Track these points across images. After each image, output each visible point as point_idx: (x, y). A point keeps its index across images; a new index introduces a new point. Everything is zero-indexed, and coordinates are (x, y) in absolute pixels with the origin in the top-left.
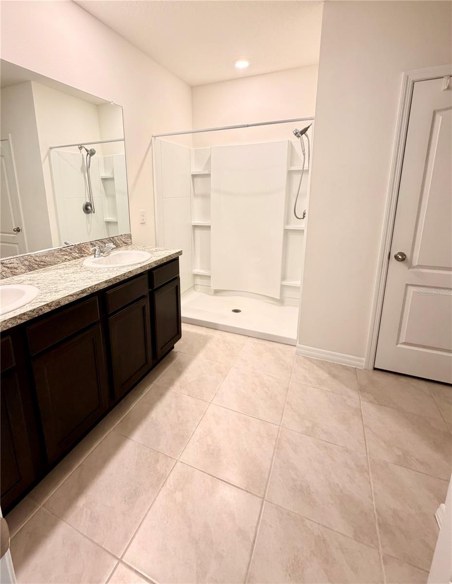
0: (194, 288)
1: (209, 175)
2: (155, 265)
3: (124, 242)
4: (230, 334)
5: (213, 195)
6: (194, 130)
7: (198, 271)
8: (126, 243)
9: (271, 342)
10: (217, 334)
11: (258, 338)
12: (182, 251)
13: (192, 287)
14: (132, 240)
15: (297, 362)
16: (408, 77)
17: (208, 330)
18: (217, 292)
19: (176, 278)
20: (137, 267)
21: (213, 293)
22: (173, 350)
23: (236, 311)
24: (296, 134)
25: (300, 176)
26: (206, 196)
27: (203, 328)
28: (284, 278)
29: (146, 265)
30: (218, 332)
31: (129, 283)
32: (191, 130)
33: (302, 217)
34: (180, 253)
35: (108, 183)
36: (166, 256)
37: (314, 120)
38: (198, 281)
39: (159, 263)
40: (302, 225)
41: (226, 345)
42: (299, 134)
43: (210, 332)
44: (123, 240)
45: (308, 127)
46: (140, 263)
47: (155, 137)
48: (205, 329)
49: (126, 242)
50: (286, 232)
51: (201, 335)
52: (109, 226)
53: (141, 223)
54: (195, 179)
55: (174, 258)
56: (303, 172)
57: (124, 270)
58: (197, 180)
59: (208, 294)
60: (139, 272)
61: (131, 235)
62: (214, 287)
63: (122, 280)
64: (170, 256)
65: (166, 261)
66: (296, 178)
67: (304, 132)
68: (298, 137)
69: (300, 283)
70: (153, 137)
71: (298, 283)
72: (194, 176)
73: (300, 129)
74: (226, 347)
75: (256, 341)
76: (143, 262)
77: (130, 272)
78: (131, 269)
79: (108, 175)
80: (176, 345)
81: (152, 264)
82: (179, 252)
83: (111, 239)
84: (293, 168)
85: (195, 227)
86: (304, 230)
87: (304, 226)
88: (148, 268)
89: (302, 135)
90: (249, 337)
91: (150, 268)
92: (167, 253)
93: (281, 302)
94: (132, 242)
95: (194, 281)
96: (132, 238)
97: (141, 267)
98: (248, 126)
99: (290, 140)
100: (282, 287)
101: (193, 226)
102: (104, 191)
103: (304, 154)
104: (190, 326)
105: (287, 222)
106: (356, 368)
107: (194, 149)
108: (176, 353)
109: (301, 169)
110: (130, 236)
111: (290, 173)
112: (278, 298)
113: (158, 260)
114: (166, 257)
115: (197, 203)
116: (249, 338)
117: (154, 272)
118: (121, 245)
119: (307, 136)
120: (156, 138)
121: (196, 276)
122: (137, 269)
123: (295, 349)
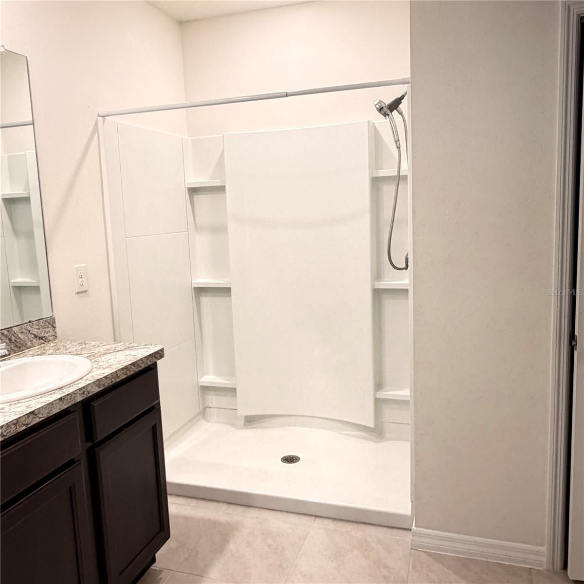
0: (203, 417)
1: (221, 189)
2: (96, 390)
3: (36, 336)
4: (279, 514)
5: (231, 226)
6: (189, 103)
7: (209, 379)
8: (41, 338)
9: (363, 526)
10: (248, 518)
11: (334, 519)
12: (162, 350)
13: (197, 415)
14: (57, 330)
15: (413, 567)
16: (569, 8)
17: (231, 509)
18: (251, 421)
19: (152, 408)
20: (51, 400)
21: (242, 422)
22: (153, 567)
23: (290, 460)
24: (381, 110)
25: (394, 187)
26: (219, 230)
27: (221, 505)
28: (379, 385)
29: (74, 393)
30: (253, 513)
31: (29, 440)
32: (182, 101)
33: (404, 266)
34: (160, 354)
35: (20, 208)
36: (127, 364)
37: (410, 84)
38: (213, 400)
39: (108, 383)
40: (404, 280)
41: (270, 541)
42: (385, 109)
43: (235, 515)
44: (35, 332)
45: (403, 97)
46: (61, 388)
47: (104, 117)
48: (224, 507)
49: (42, 335)
50: (378, 294)
51: (214, 524)
52: (23, 296)
53: (78, 293)
54: (196, 197)
55: (143, 366)
56: (399, 179)
57: (20, 409)
58: (200, 199)
59: (233, 425)
60: (55, 411)
61: (54, 320)
62: (244, 411)
63: (9, 435)
64: (133, 364)
65: (124, 377)
66: (388, 191)
67: (395, 105)
68: (385, 115)
69: (409, 394)
70: (99, 116)
71: (405, 393)
72: (193, 191)
73: (388, 101)
74: (269, 546)
75: (331, 525)
76: (69, 385)
77: (32, 413)
78: (35, 405)
79: (17, 191)
80: (158, 555)
81: (89, 388)
82: (157, 353)
83: (5, 332)
84: (382, 173)
85: (200, 291)
86: (407, 290)
87: (407, 282)
88: (79, 399)
89: (391, 111)
90: (316, 516)
91: (85, 397)
92: (129, 358)
93: (377, 432)
94: (59, 334)
95: (204, 402)
96: (57, 325)
97: (61, 399)
98: (287, 95)
99: (372, 120)
100: (378, 402)
101: (195, 288)
102: (10, 225)
103: (399, 148)
104: (194, 503)
105: (378, 275)
106: (530, 568)
107: (190, 138)
108: (161, 571)
109: (396, 174)
110: (51, 323)
111: (376, 182)
112: (372, 425)
113: (106, 377)
114: (126, 368)
115: (202, 243)
116: (317, 519)
117: (95, 404)
118: (29, 344)
119: (401, 114)
120: (107, 118)
121: (205, 389)
122: (52, 403)
123: (407, 537)
